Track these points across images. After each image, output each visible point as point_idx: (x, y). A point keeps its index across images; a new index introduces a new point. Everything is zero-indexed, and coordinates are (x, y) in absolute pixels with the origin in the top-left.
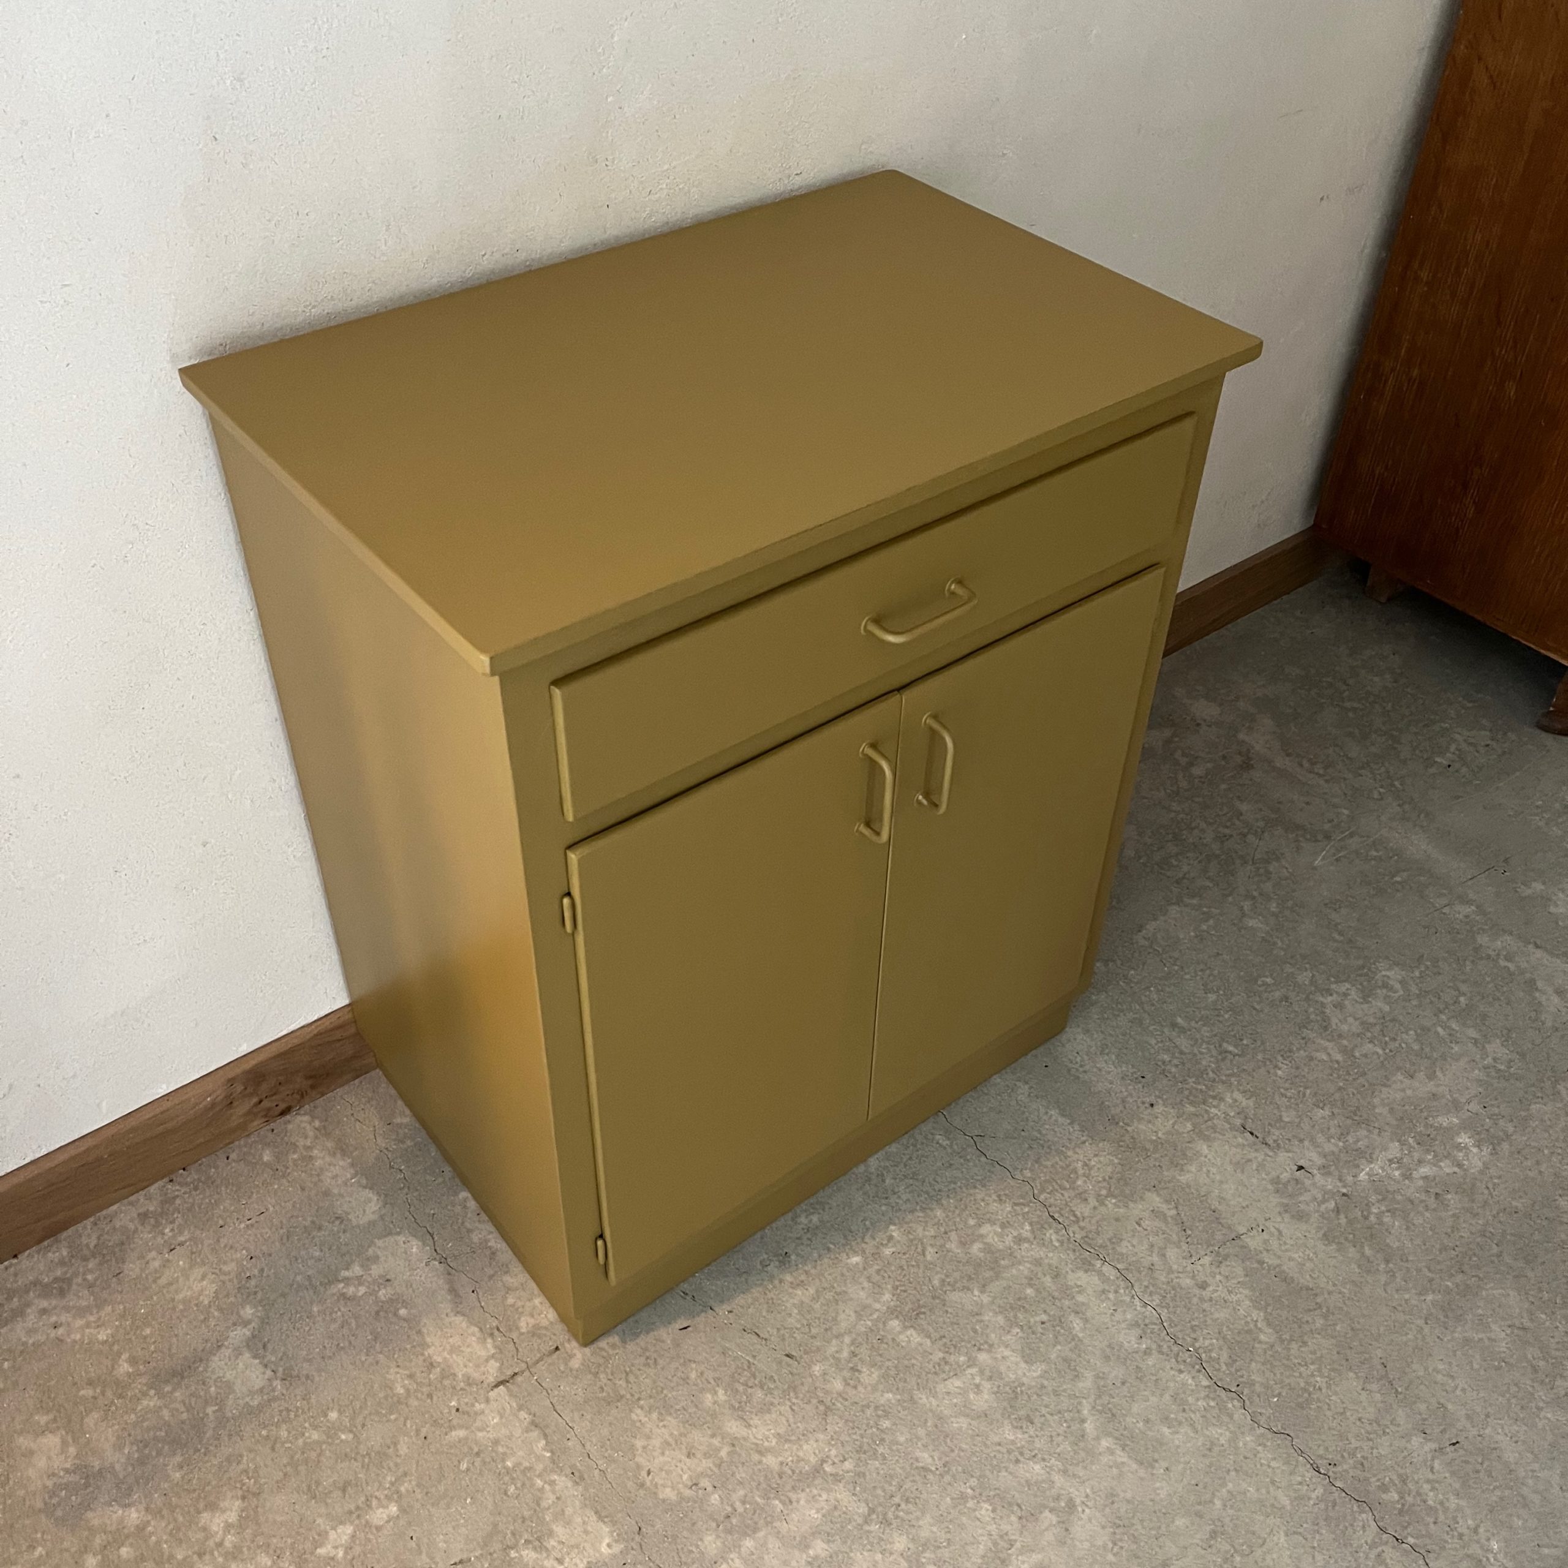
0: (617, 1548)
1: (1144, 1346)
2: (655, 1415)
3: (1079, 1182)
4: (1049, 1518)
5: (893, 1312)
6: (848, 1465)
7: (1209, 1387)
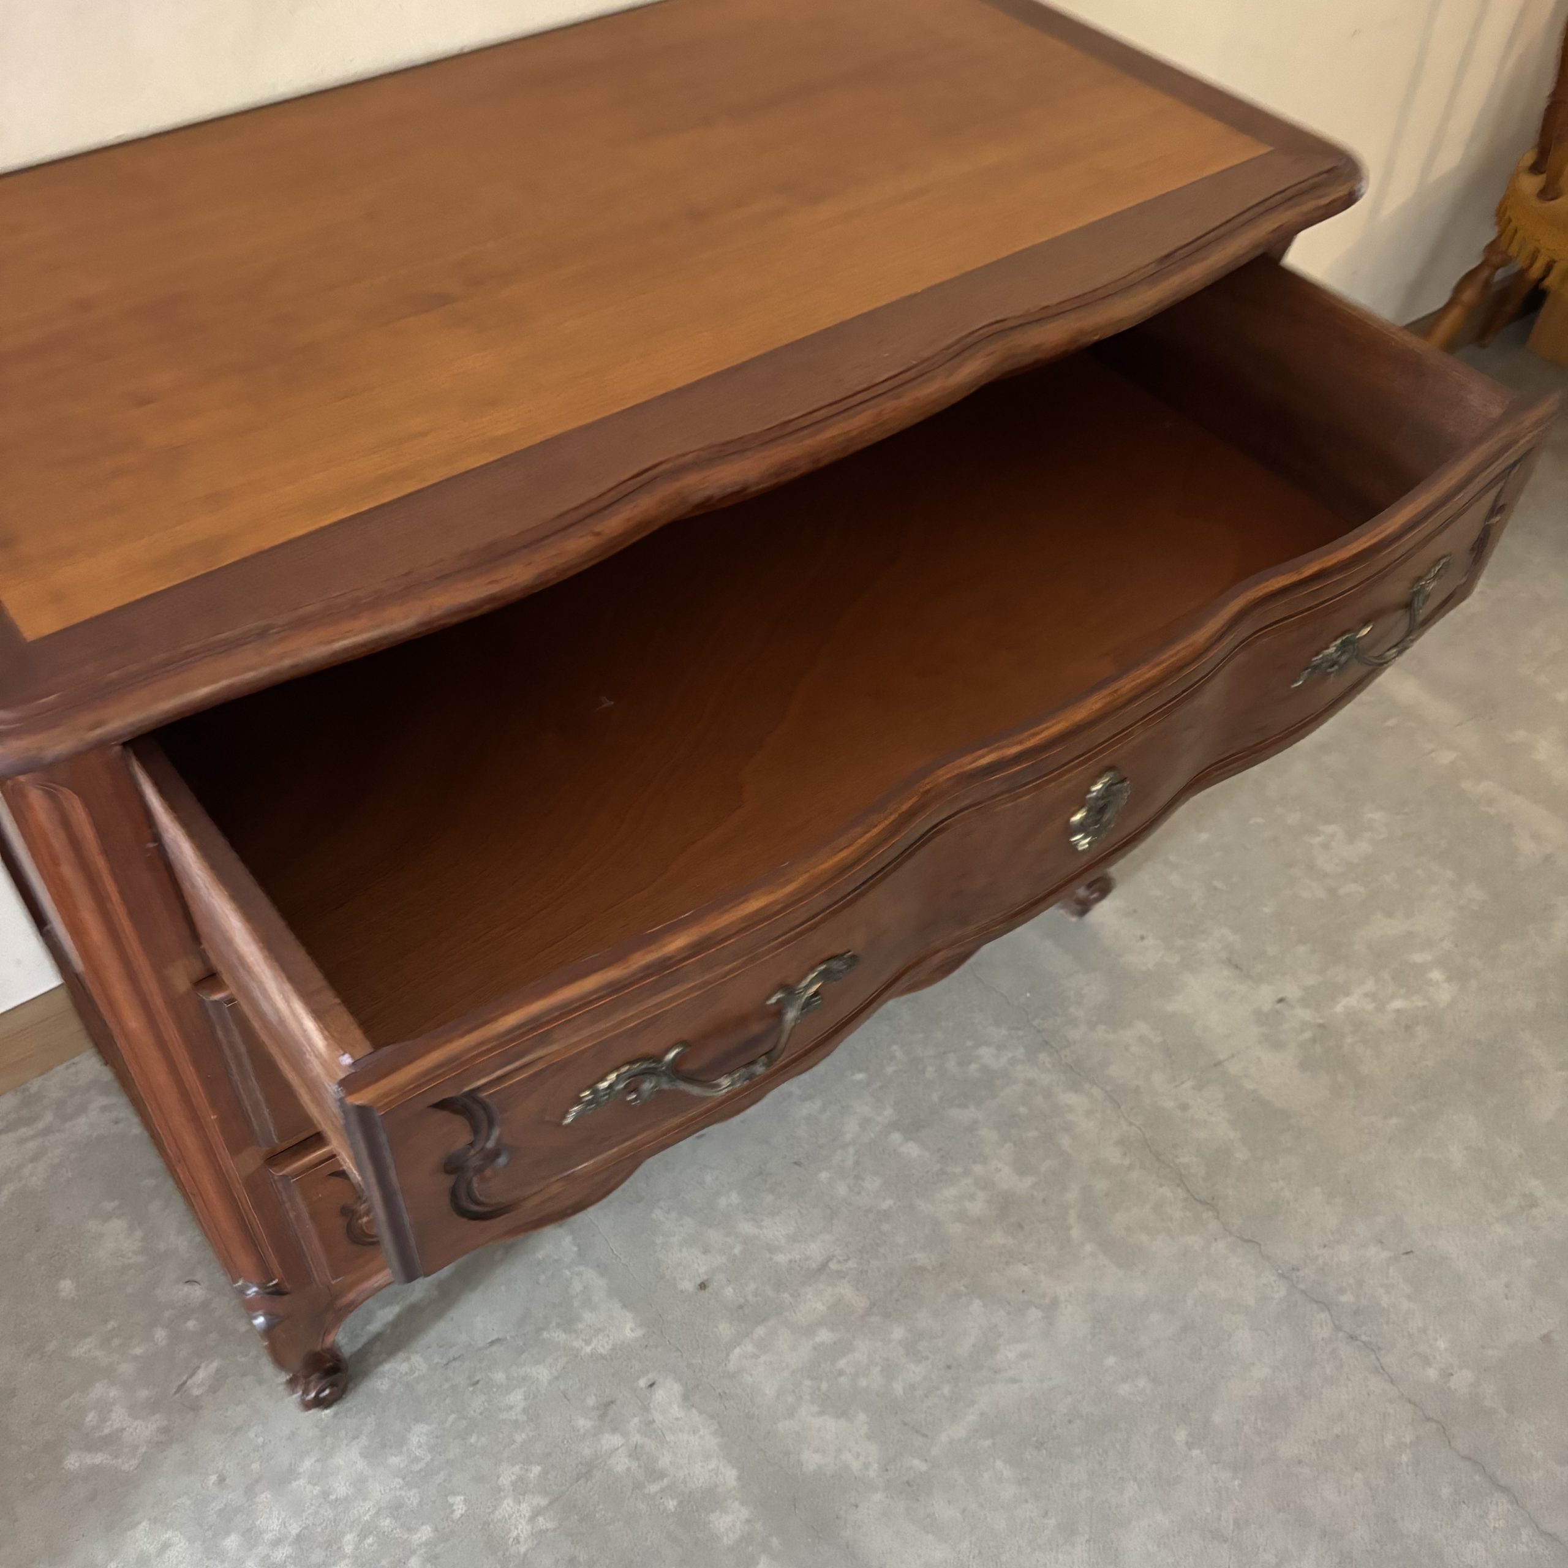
0: (639, 1333)
1: (1127, 1162)
2: (674, 1214)
3: (1072, 1009)
4: (1034, 1314)
5: (894, 1126)
6: (851, 1264)
7: (1185, 1200)
